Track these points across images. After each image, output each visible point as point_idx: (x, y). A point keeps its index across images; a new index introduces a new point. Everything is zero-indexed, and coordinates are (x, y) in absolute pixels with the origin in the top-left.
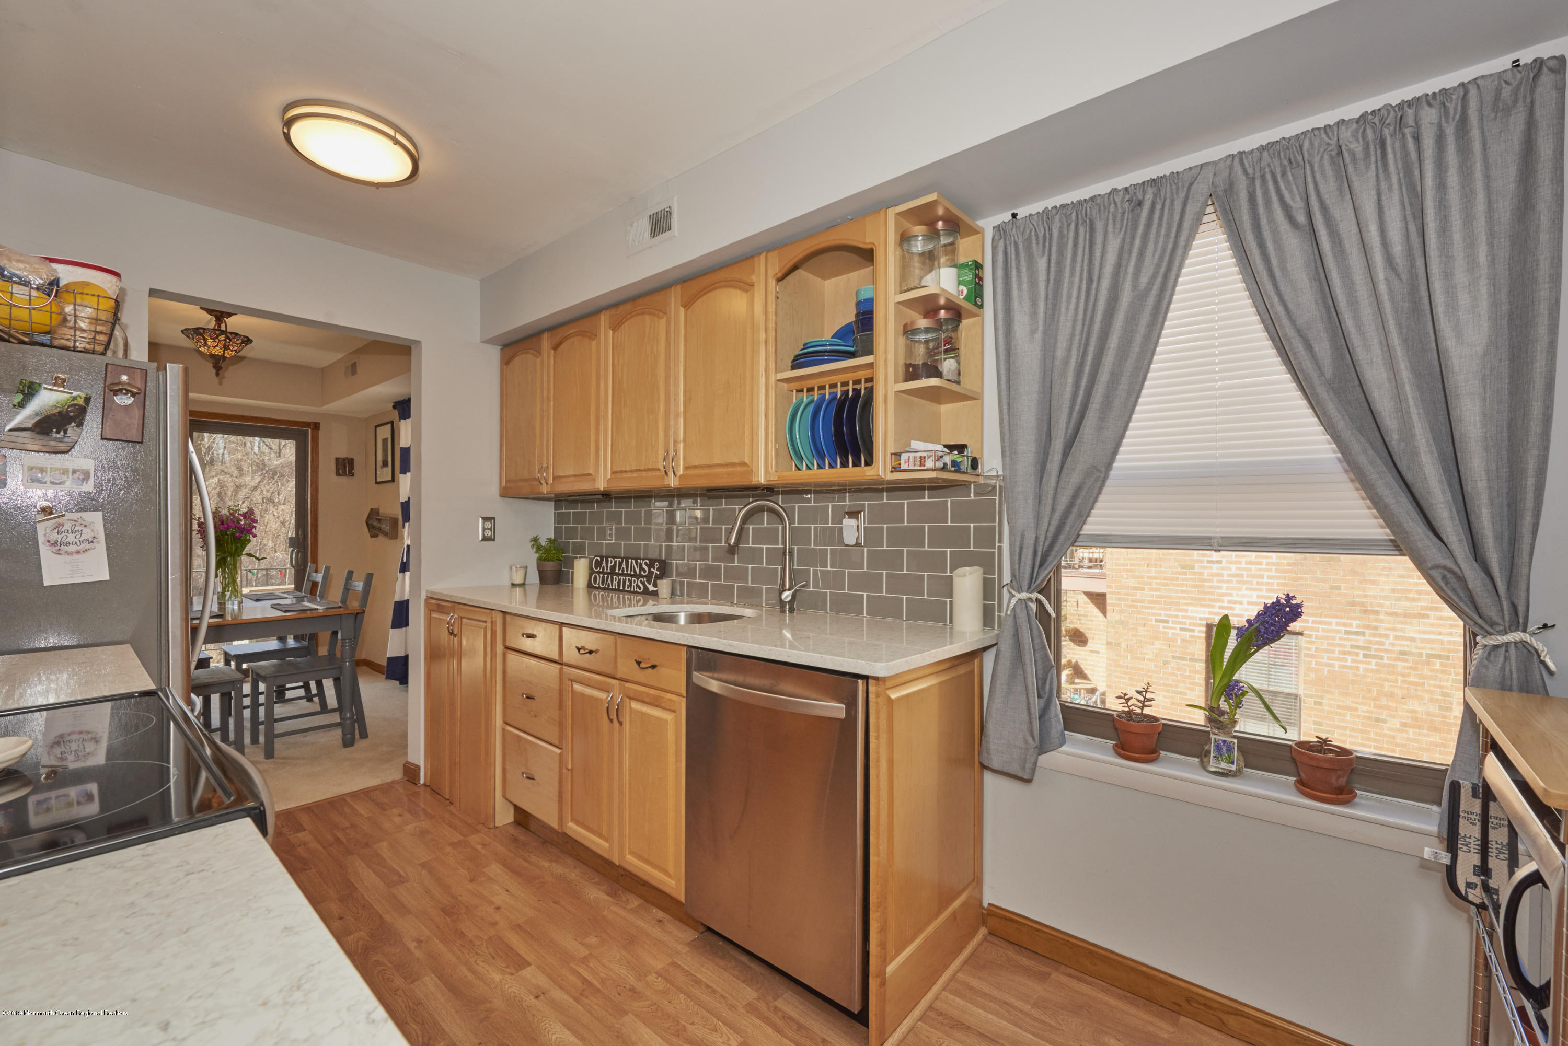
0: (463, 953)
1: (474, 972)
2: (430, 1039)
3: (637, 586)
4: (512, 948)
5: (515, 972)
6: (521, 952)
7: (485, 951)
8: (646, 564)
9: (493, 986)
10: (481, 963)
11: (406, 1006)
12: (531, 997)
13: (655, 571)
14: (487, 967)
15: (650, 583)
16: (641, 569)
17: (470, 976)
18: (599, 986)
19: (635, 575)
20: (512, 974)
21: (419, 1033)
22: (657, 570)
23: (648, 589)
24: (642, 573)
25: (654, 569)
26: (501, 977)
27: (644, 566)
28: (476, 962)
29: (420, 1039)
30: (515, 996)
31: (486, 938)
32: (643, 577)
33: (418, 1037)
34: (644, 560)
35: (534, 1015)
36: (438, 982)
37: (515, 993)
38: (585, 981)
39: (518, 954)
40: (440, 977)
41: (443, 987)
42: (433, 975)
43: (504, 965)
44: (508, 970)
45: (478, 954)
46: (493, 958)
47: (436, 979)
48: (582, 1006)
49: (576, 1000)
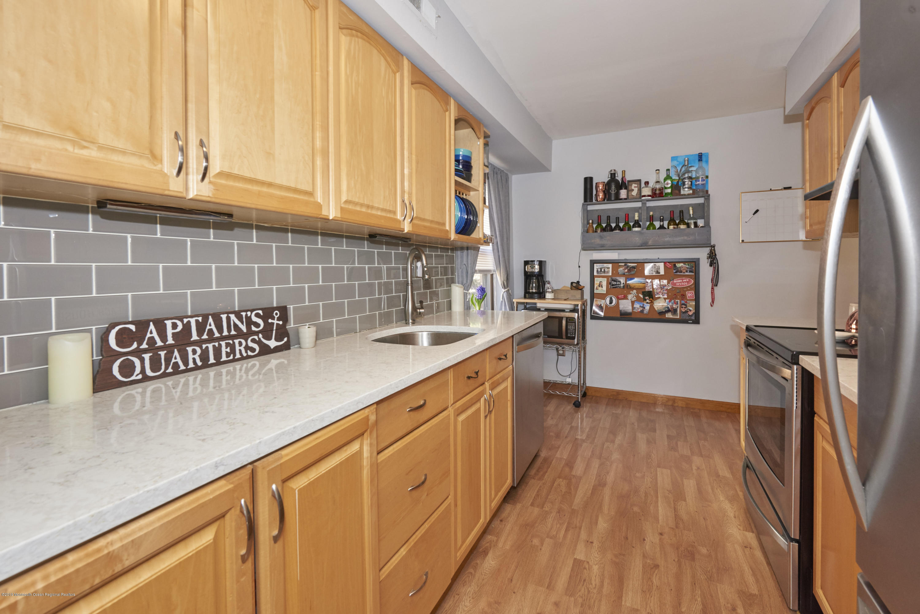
0: (594, 601)
1: (602, 582)
2: (652, 568)
3: (247, 348)
4: (570, 577)
5: (585, 563)
6: (570, 569)
7: (583, 589)
8: (257, 315)
9: (602, 565)
10: (594, 584)
11: (651, 597)
12: (594, 544)
13: (275, 322)
14: (593, 578)
15: (269, 339)
16: (250, 323)
17: (606, 581)
18: (566, 524)
19: (240, 334)
20: (588, 562)
21: (654, 575)
22: (279, 319)
23: (268, 346)
24: (254, 328)
25: (273, 318)
26: (594, 566)
27: (254, 319)
28: (595, 588)
29: (656, 572)
30: (599, 551)
31: (572, 599)
32: (256, 333)
33: (657, 574)
34: (252, 311)
35: (602, 538)
36: (624, 595)
37: (597, 553)
38: (567, 530)
39: (572, 570)
40: (620, 598)
41: (624, 589)
42: (623, 603)
43: (585, 571)
44: (587, 566)
45: (589, 592)
46: (585, 580)
47: (623, 599)
48: (582, 524)
49: (580, 528)
